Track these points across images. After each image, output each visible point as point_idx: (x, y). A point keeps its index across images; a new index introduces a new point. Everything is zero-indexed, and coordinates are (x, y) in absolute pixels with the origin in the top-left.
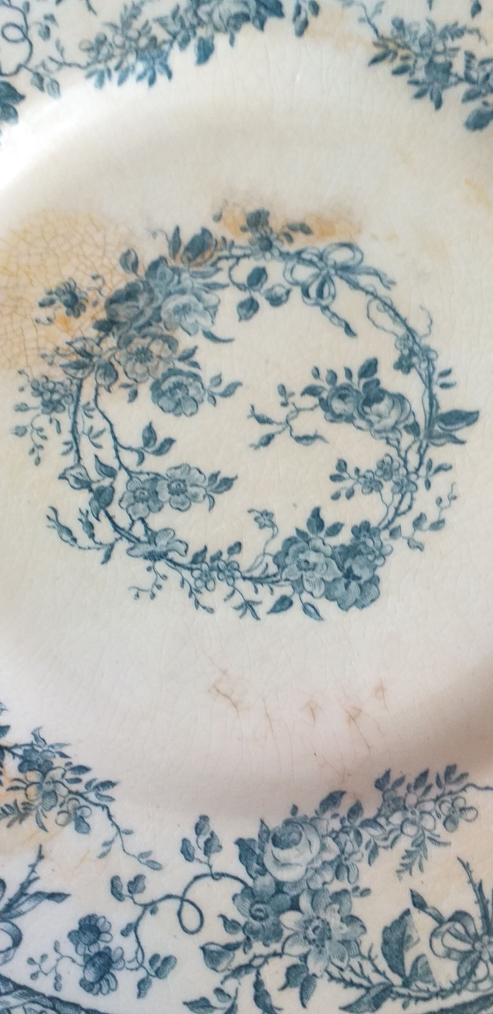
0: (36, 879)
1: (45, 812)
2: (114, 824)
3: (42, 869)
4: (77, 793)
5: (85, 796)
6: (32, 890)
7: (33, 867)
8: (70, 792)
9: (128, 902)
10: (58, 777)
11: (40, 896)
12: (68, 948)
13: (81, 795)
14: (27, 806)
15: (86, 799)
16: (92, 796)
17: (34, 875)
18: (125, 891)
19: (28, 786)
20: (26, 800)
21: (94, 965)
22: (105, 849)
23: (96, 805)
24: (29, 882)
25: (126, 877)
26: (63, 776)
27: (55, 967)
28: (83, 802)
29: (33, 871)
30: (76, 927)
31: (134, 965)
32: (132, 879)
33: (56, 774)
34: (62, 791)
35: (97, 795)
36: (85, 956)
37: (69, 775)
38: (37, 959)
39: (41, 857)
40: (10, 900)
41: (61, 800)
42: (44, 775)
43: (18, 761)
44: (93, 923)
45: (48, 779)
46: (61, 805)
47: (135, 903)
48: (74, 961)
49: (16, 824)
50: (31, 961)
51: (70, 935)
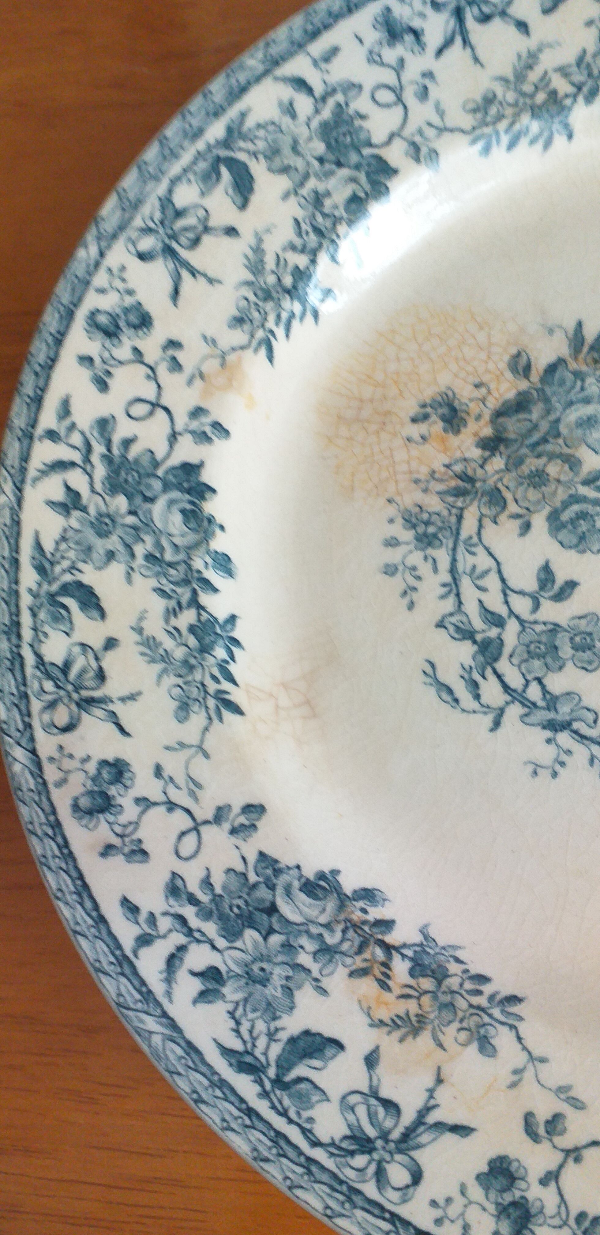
0: (435, 1106)
1: (443, 1028)
2: (525, 1048)
3: (442, 1095)
4: (479, 1008)
5: (490, 1011)
6: (431, 1119)
7: (431, 1092)
8: (471, 1006)
9: (546, 1145)
10: (456, 988)
11: (440, 1126)
12: (476, 1192)
13: (483, 1010)
14: (422, 1019)
15: (490, 1016)
16: (496, 1012)
17: (432, 1102)
18: (541, 1131)
19: (421, 995)
20: (420, 1012)
21: (508, 1216)
22: (515, 1078)
23: (503, 1023)
24: (427, 1109)
25: (543, 1114)
26: (461, 985)
27: (462, 1214)
28: (487, 1019)
29: (431, 1097)
30: (485, 1168)
31: (557, 1222)
32: (549, 1117)
33: (453, 982)
34: (461, 1004)
35: (503, 1012)
36: (498, 1204)
37: (468, 985)
38: (441, 1202)
39: (439, 1081)
40: (407, 1128)
41: (460, 1014)
42: (439, 983)
43: (408, 964)
44: (505, 1165)
45: (444, 988)
46: (461, 1021)
47: (555, 1147)
48: (484, 1209)
49: (410, 1039)
50: (434, 1203)
51: (478, 1177)
